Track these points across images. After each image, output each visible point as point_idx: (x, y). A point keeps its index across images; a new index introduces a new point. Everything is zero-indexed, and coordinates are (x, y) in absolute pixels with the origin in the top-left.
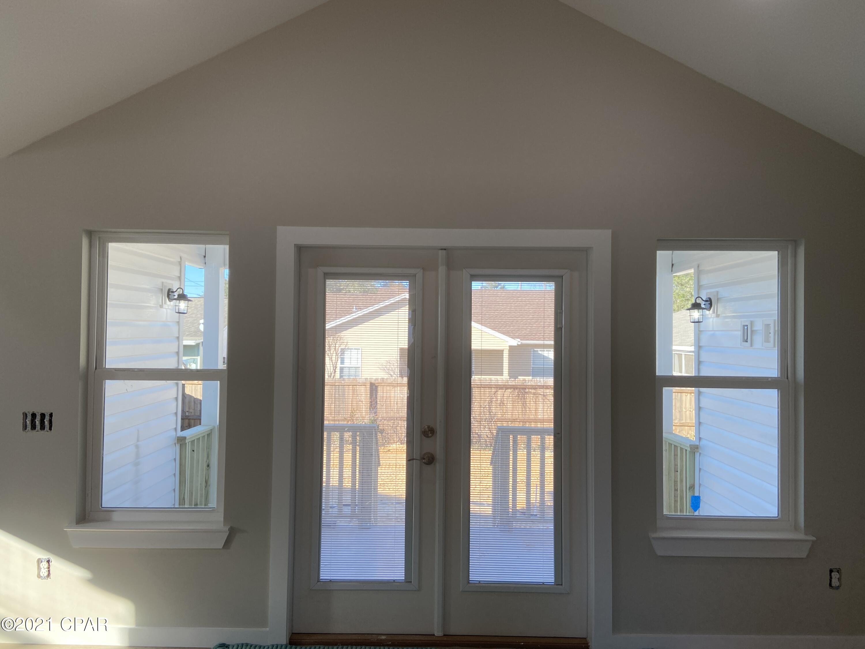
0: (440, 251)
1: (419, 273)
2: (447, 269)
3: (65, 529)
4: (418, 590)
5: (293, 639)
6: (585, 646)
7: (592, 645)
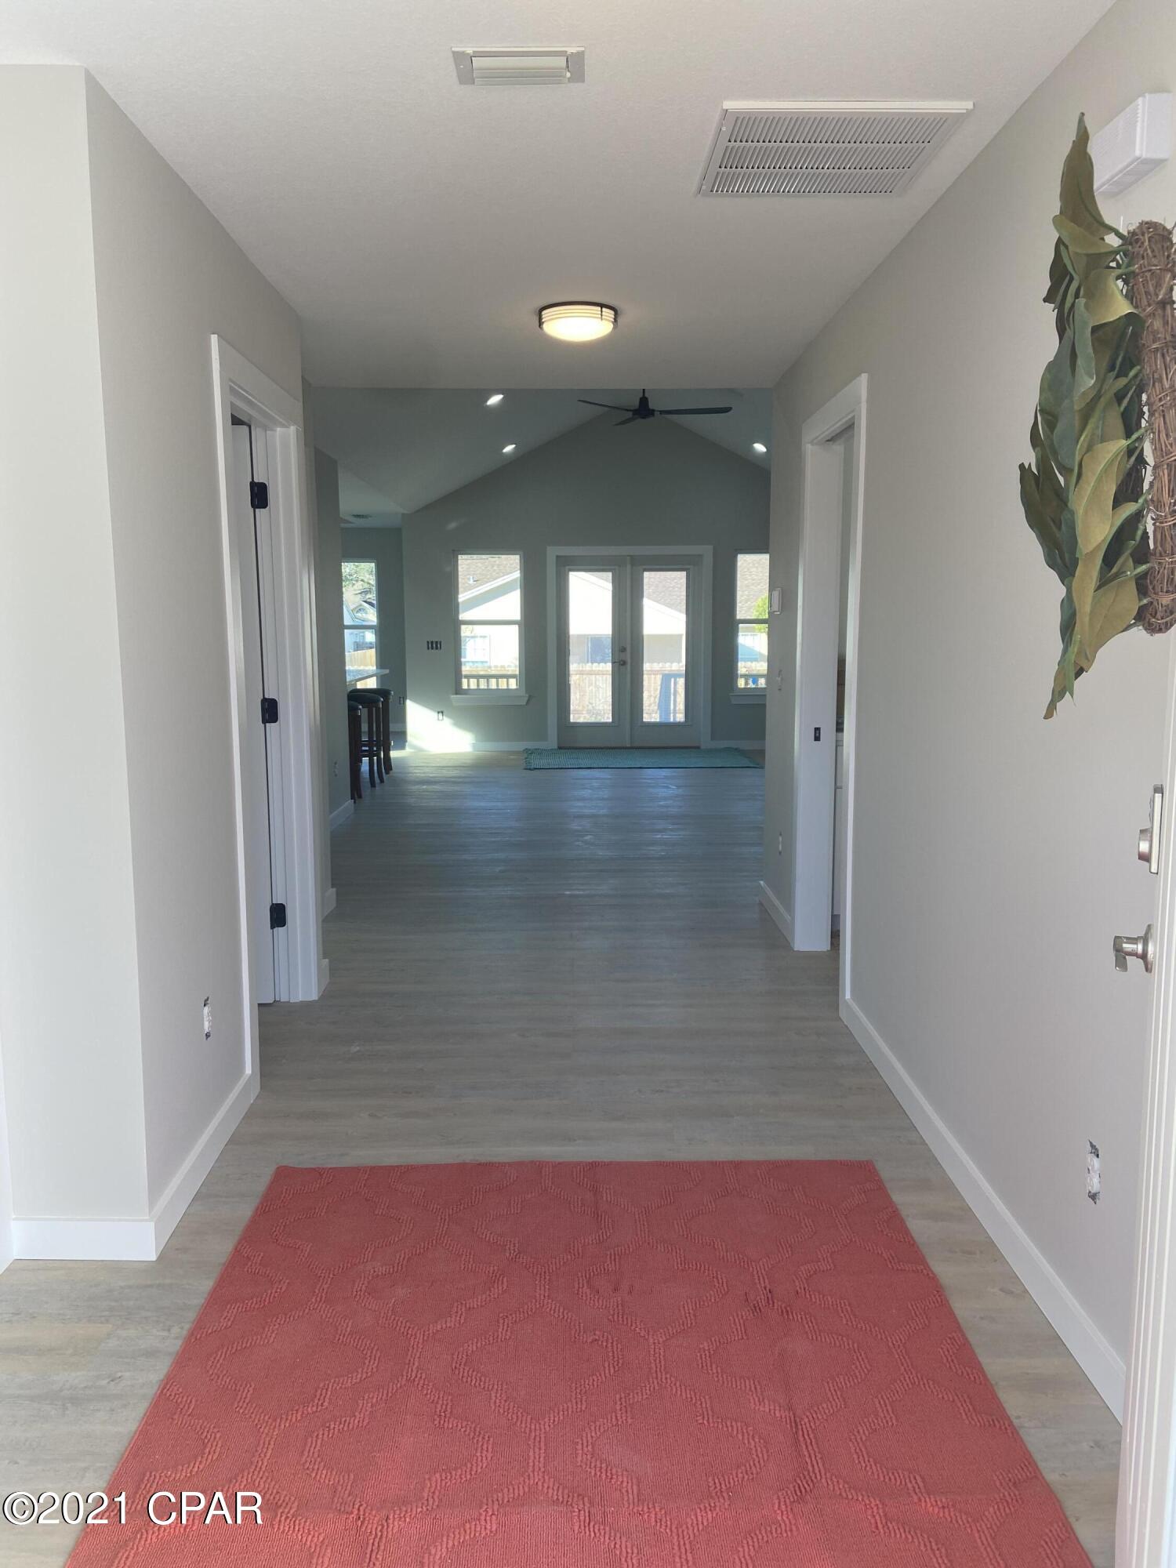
1: (616, 567)
4: (619, 726)
5: (560, 748)
6: (698, 748)
7: (702, 747)
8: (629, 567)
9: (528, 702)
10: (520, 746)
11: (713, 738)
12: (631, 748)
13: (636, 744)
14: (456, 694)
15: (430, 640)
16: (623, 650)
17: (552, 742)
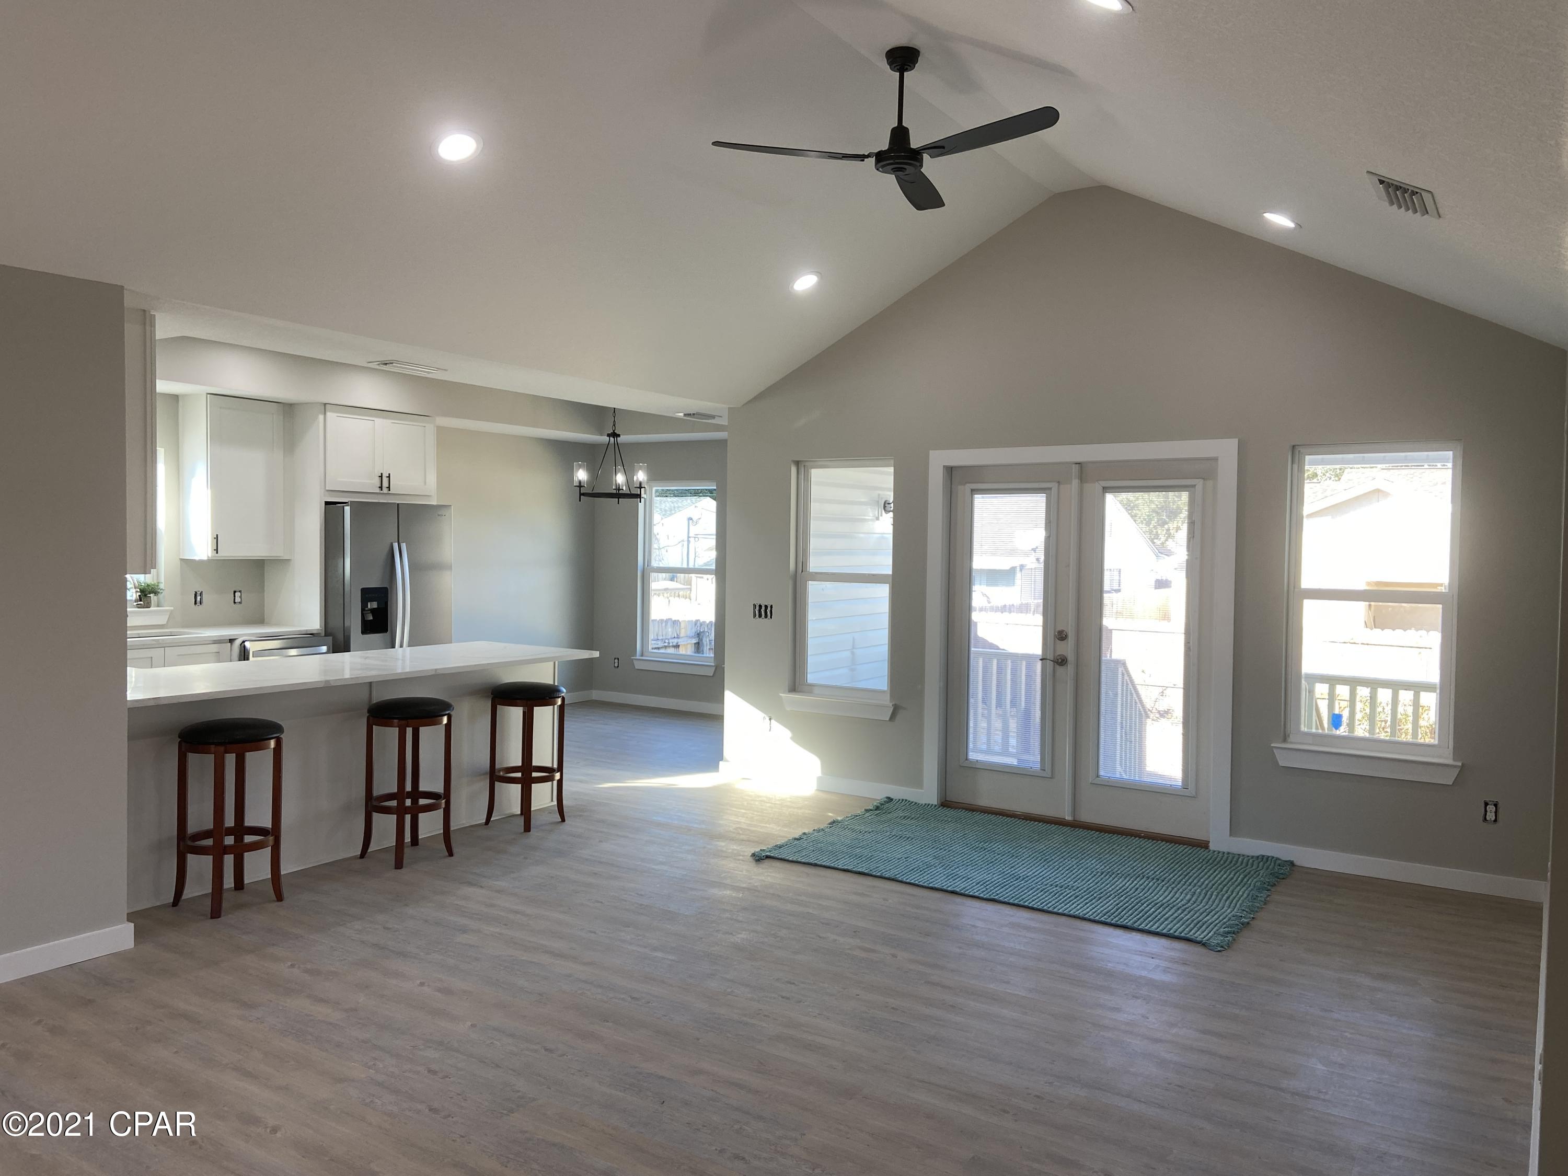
0: (1074, 465)
1: (1054, 486)
2: (1080, 482)
3: (781, 695)
4: (1051, 778)
5: (945, 804)
6: (1204, 845)
7: (1212, 847)
8: (1075, 482)
9: (893, 717)
10: (877, 791)
11: (1234, 830)
12: (1075, 825)
13: (1086, 816)
14: (793, 689)
15: (758, 603)
16: (1062, 636)
17: (928, 794)
